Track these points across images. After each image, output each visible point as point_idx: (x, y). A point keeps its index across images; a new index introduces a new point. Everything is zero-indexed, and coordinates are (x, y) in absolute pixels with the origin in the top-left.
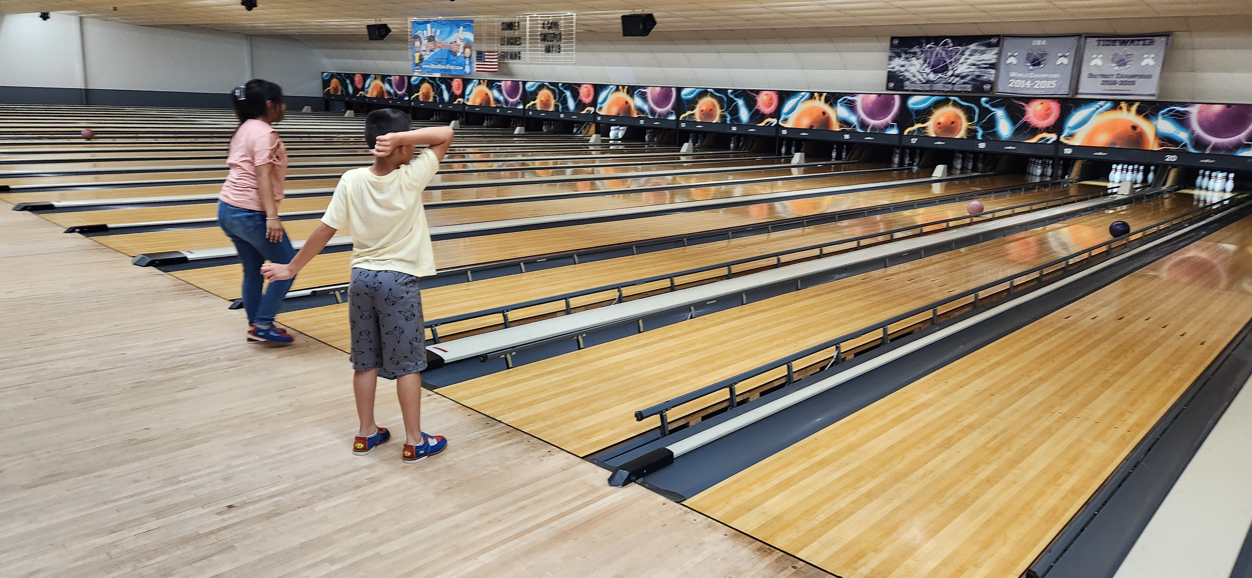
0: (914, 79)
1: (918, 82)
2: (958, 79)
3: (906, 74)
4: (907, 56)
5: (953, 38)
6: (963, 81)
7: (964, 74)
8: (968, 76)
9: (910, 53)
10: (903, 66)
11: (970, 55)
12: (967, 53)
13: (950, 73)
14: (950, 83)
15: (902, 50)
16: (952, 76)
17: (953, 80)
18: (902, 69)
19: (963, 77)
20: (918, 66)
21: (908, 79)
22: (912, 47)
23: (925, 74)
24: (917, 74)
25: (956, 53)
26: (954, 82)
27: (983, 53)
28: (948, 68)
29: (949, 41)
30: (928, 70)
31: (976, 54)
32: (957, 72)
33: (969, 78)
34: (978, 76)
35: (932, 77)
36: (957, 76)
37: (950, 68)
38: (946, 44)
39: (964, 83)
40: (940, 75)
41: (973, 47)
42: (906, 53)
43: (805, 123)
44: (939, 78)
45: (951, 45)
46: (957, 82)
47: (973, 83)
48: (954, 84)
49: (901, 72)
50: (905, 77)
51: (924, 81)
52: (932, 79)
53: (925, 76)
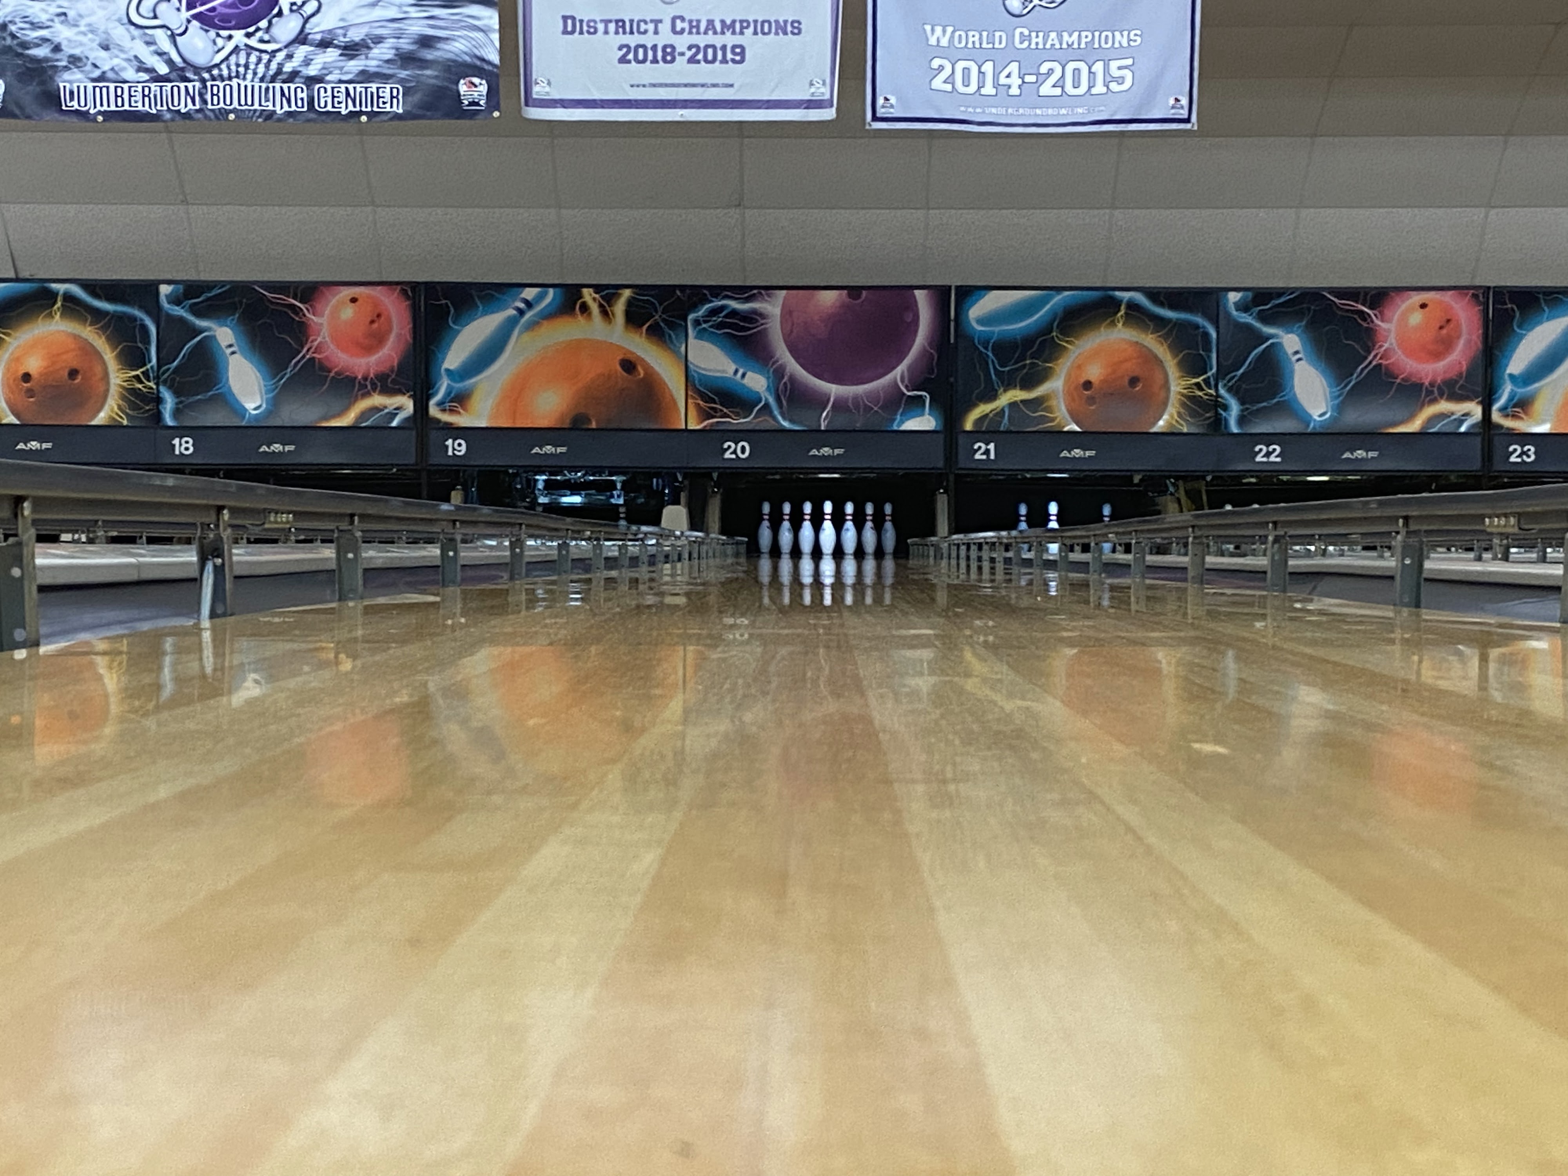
0: (107, 62)
1: (130, 74)
2: (332, 55)
3: (62, 33)
6: (354, 66)
7: (355, 35)
8: (379, 40)
14: (293, 76)
16: (301, 39)
17: (307, 62)
18: (39, 11)
19: (351, 50)
21: (75, 61)
23: (161, 36)
24: (120, 34)
26: (312, 71)
30: (175, 15)
32: (319, 27)
33: (382, 52)
34: (426, 42)
35: (199, 45)
36: (325, 44)
39: (366, 77)
40: (239, 36)
44: (236, 50)
46: (327, 69)
47: (403, 74)
48: (318, 79)
49: (35, 26)
50: (57, 48)
51: (163, 69)
52: (201, 60)
53: (165, 45)
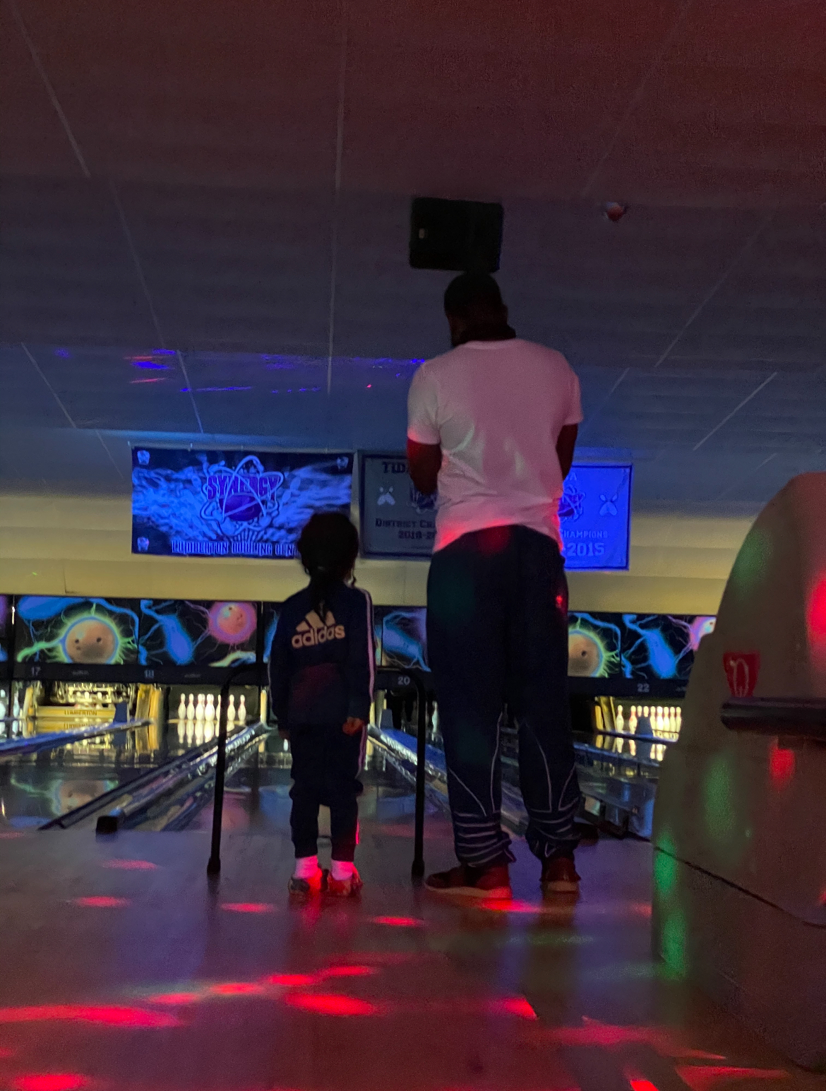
0: (192, 533)
1: (200, 538)
2: (283, 532)
3: (174, 521)
4: (172, 486)
5: (264, 457)
6: (292, 537)
7: (291, 525)
9: (177, 480)
10: (163, 506)
11: (301, 489)
12: (295, 484)
13: (265, 521)
14: (266, 541)
15: (157, 474)
16: (271, 526)
17: (273, 535)
18: (164, 512)
19: (290, 531)
20: (198, 507)
21: (178, 532)
22: (178, 469)
23: (214, 524)
24: (197, 522)
25: (272, 485)
26: (275, 539)
27: (324, 484)
28: (260, 510)
29: (256, 460)
30: (220, 515)
31: (311, 486)
32: (278, 521)
35: (229, 527)
36: (280, 528)
37: (264, 511)
38: (249, 465)
40: (245, 524)
41: (303, 473)
42: (168, 479)
44: (244, 530)
45: (261, 468)
46: (281, 538)
48: (277, 542)
49: (162, 518)
50: (171, 528)
51: (214, 537)
52: (230, 533)
53: (215, 527)
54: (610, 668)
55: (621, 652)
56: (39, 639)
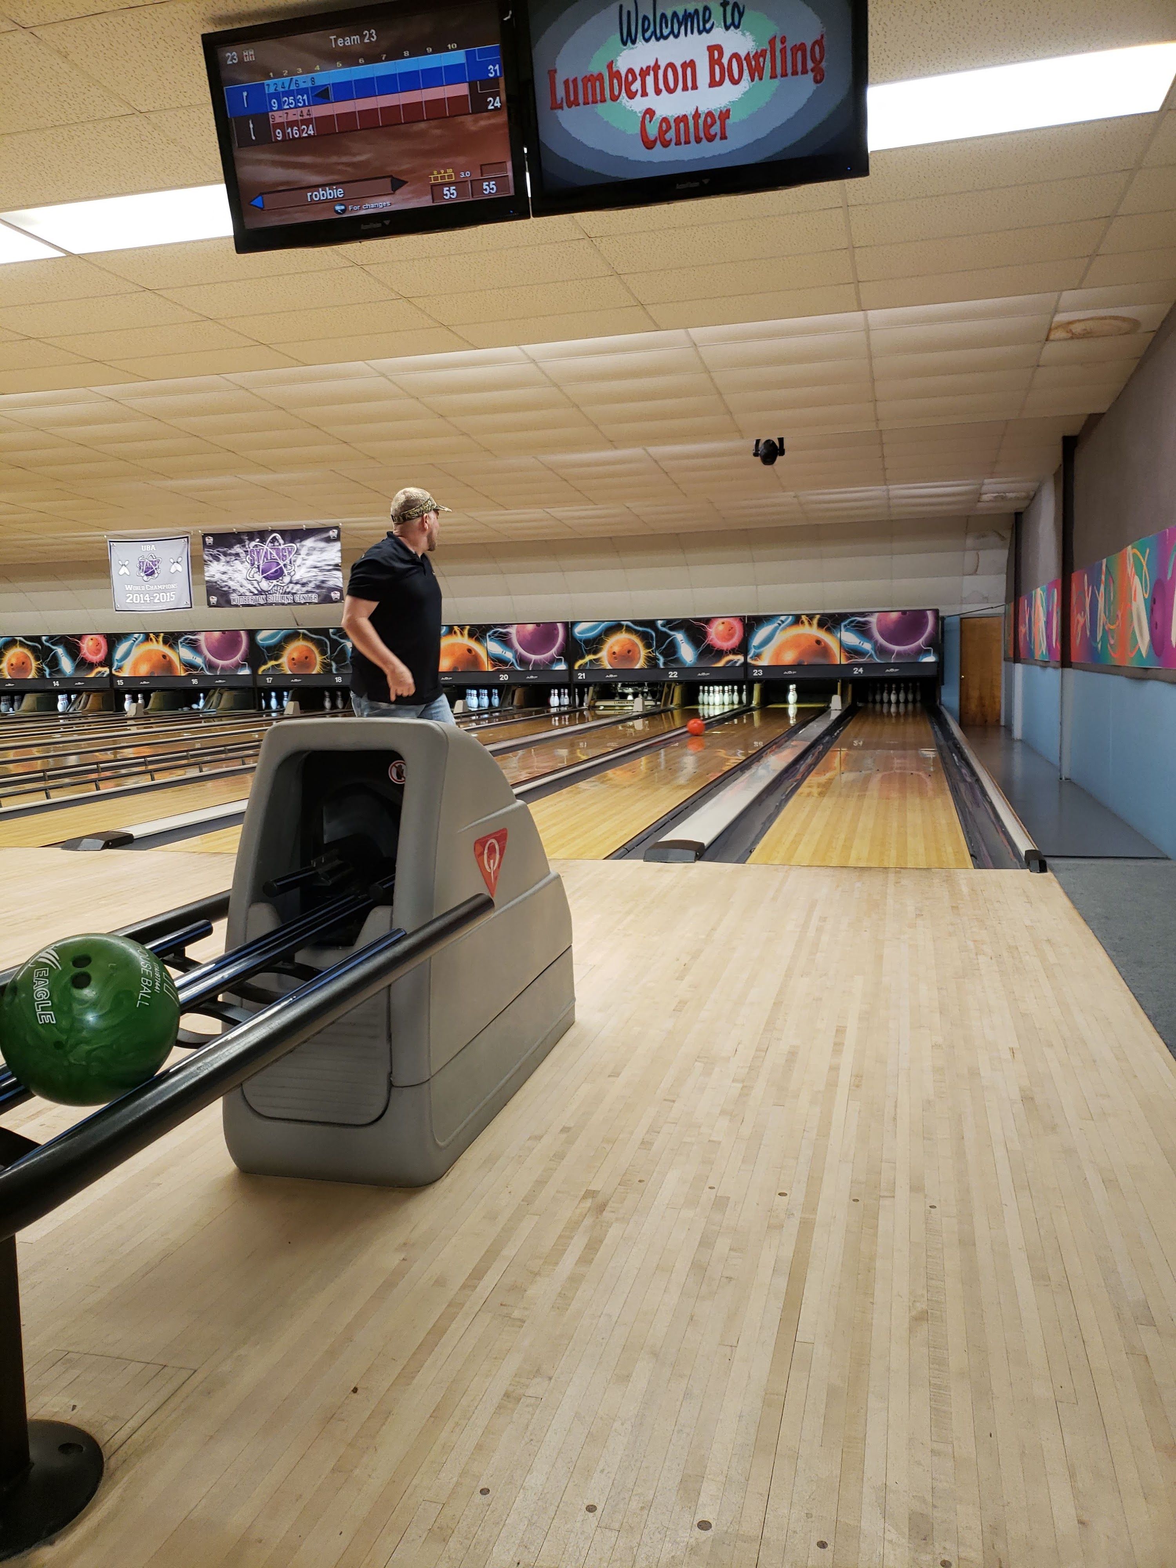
0: (242, 590)
1: (248, 593)
2: (298, 586)
3: (230, 583)
4: (228, 559)
5: (283, 533)
6: (305, 589)
7: (304, 581)
8: (310, 581)
9: (230, 554)
10: (224, 573)
11: (308, 554)
12: (303, 551)
13: (287, 579)
14: (289, 593)
15: (218, 551)
16: (291, 582)
17: (292, 589)
18: (224, 577)
19: (303, 585)
20: (245, 572)
21: (234, 590)
22: (231, 546)
23: (255, 583)
24: (245, 583)
25: (290, 552)
26: (294, 591)
27: (322, 550)
28: (283, 572)
29: (278, 536)
30: (259, 577)
31: (315, 552)
32: (296, 578)
33: (312, 585)
34: (323, 582)
35: (265, 585)
36: (296, 583)
37: (286, 572)
38: (274, 539)
39: (308, 592)
40: (275, 582)
41: (309, 543)
42: (225, 554)
43: (144, 670)
44: (274, 586)
45: (281, 541)
46: (298, 590)
47: (318, 591)
48: (295, 593)
49: (224, 581)
50: (230, 588)
51: (256, 592)
52: (265, 589)
53: (256, 585)
54: (649, 662)
55: (656, 649)
56: (271, 659)
